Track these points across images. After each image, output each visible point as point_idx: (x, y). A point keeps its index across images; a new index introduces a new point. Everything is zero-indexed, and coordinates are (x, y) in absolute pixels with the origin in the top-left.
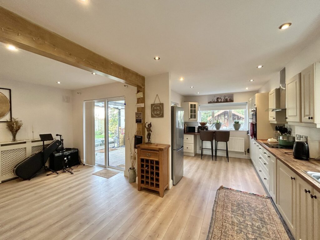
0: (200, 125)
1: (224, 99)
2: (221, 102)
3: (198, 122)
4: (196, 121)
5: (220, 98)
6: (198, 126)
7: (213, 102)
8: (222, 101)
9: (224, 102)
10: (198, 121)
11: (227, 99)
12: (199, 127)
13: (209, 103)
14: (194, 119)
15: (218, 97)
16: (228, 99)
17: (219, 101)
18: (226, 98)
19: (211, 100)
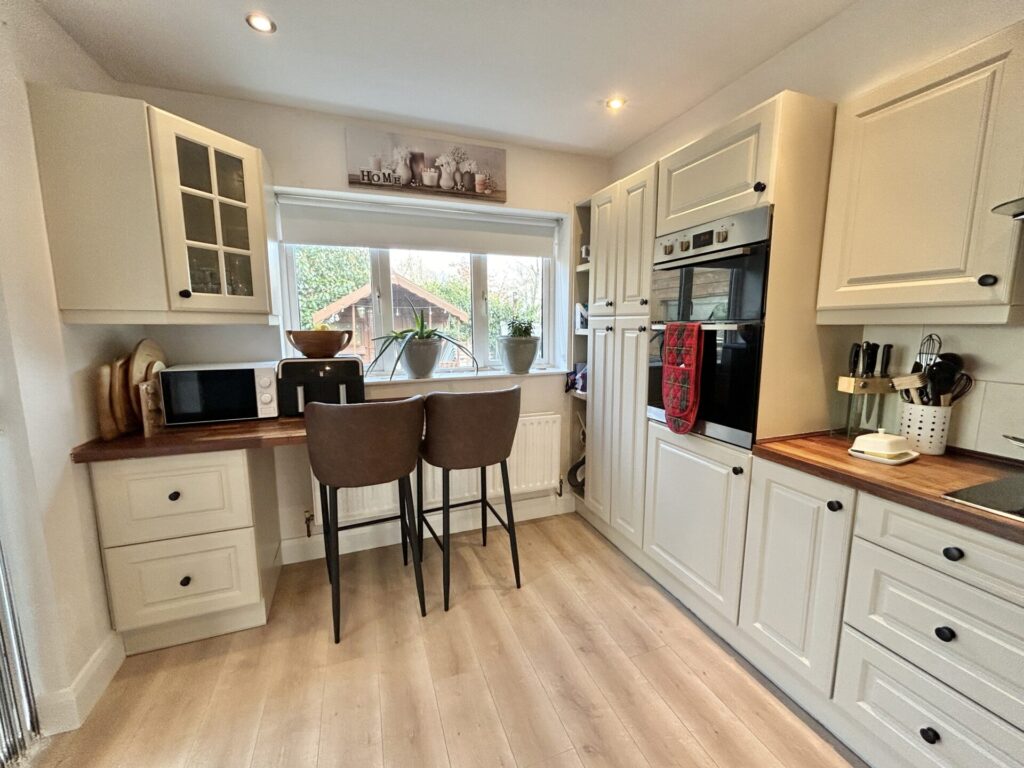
0: (293, 354)
1: (458, 170)
2: (436, 190)
3: (276, 328)
4: (259, 320)
5: (433, 165)
6: (275, 365)
7: (387, 178)
8: (445, 183)
9: (453, 193)
10: (272, 321)
11: (472, 176)
12: (288, 367)
13: (355, 182)
14: (242, 302)
15: (417, 150)
16: (478, 178)
17: (427, 181)
18: (465, 167)
19: (370, 166)
